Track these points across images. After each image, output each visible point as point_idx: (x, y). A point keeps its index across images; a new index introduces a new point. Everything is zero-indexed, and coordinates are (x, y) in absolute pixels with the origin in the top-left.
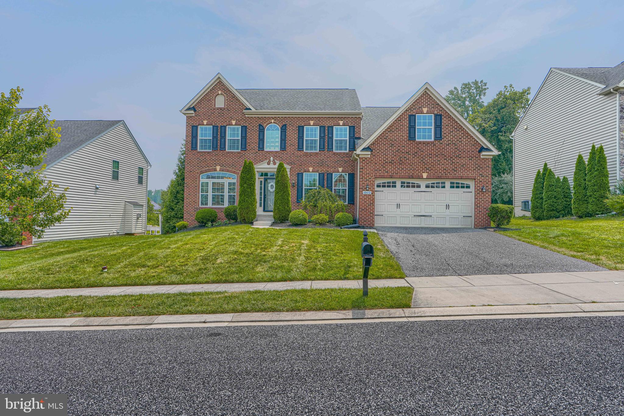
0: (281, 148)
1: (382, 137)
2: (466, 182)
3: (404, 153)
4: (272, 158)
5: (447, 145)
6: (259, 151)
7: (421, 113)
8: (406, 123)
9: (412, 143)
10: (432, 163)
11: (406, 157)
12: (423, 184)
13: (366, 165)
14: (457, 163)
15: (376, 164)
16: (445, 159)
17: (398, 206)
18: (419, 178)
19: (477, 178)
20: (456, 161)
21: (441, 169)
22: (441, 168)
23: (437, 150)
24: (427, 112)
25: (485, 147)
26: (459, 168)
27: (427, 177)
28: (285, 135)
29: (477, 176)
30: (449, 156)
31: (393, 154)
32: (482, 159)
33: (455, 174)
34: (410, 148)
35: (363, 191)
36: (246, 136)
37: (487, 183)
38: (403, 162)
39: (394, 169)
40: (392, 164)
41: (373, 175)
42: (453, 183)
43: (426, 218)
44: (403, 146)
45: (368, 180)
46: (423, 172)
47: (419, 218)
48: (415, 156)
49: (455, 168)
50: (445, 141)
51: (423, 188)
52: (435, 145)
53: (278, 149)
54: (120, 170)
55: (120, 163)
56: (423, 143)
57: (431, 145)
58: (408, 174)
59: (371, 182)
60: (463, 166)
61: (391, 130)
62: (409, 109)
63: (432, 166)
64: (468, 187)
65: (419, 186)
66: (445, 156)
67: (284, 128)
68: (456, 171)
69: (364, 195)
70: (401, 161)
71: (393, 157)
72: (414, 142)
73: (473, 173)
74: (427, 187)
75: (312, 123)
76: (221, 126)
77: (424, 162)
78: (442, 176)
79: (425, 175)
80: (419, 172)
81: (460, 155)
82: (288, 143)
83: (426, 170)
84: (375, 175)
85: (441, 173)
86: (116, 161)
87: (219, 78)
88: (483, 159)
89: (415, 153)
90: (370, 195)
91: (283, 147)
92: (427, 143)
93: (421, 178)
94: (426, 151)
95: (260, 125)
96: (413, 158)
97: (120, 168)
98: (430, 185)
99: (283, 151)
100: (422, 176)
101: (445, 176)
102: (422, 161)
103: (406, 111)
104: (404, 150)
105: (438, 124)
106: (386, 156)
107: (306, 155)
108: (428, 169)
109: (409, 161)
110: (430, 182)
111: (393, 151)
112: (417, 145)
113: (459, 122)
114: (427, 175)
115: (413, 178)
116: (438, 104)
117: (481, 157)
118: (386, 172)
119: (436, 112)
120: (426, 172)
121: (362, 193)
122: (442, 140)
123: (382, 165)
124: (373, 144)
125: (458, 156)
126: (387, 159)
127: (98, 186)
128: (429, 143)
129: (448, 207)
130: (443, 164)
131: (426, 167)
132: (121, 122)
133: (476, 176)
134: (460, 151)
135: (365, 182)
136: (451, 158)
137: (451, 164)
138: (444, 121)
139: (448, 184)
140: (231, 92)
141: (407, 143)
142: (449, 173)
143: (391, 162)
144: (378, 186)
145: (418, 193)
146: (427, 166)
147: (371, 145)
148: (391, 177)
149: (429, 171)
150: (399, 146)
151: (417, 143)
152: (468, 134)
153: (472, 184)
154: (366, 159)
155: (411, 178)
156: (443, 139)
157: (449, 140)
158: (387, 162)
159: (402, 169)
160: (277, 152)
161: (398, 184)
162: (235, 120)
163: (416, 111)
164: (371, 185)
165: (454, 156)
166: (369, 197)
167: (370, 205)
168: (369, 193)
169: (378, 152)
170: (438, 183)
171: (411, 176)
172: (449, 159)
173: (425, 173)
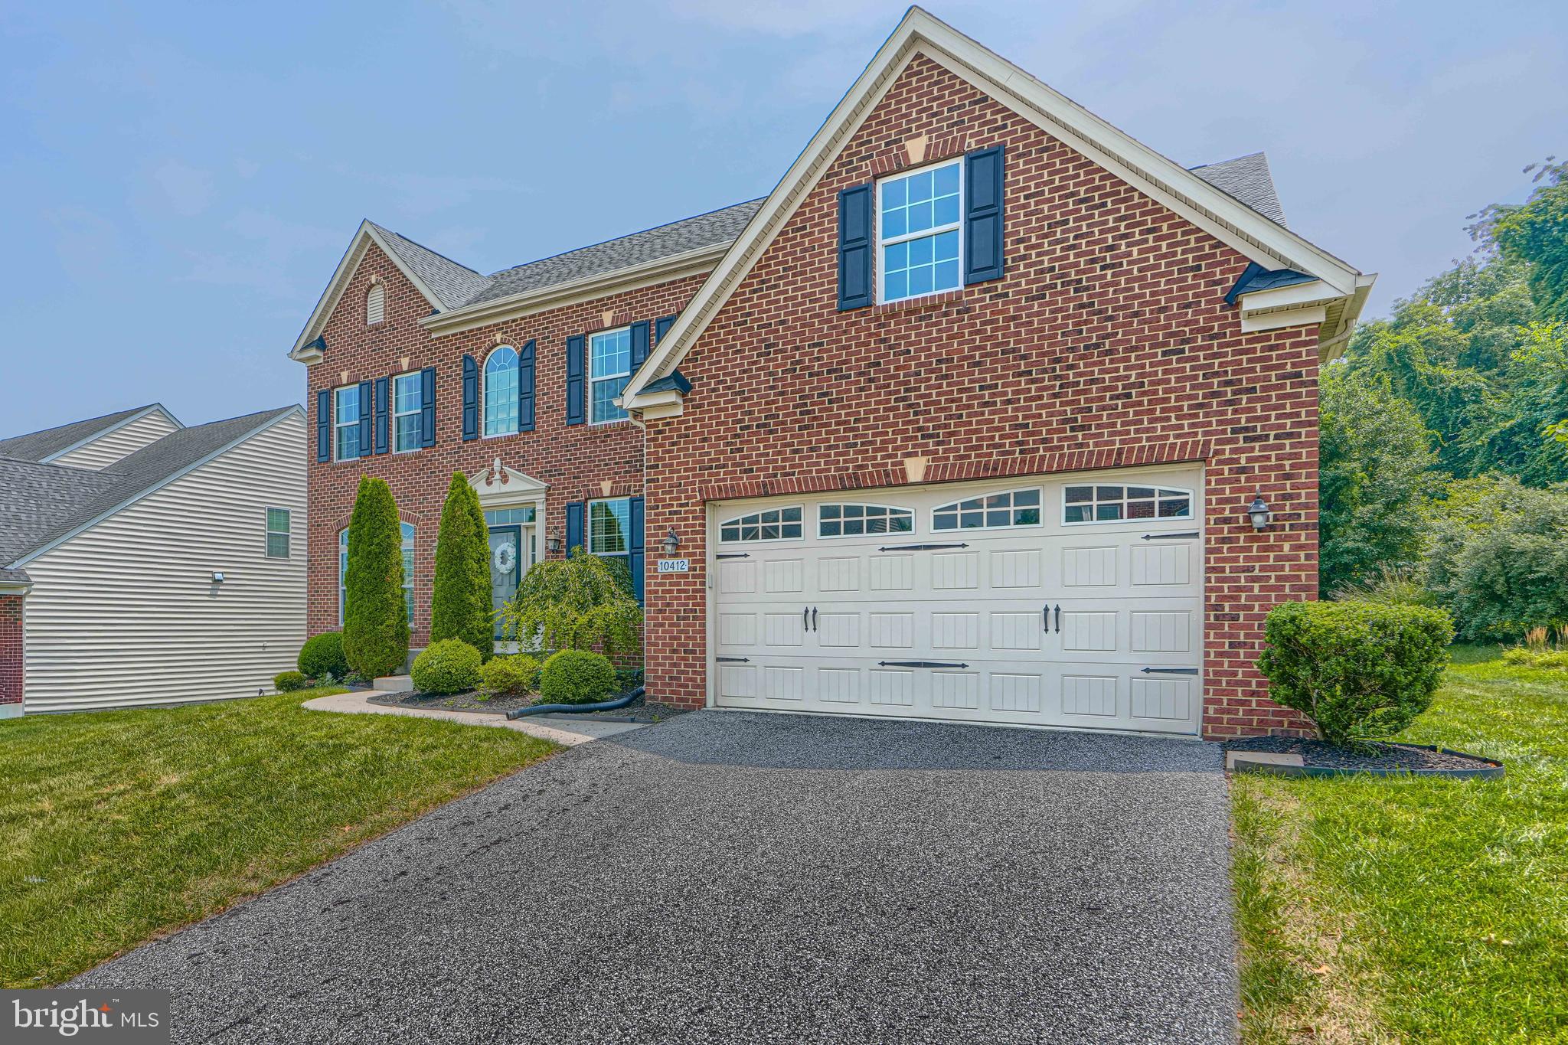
0: (521, 424)
1: (728, 319)
2: (1160, 482)
3: (818, 374)
4: (497, 462)
5: (1033, 299)
6: (465, 441)
7: (901, 170)
8: (827, 235)
9: (854, 324)
10: (953, 401)
11: (826, 394)
12: (922, 509)
13: (669, 451)
14: (1093, 382)
15: (704, 440)
16: (1020, 374)
17: (810, 618)
18: (889, 485)
19: (1216, 453)
20: (1081, 375)
21: (997, 429)
22: (1001, 420)
23: (978, 332)
24: (927, 155)
25: (1271, 265)
26: (1104, 408)
27: (927, 474)
28: (533, 377)
29: (1219, 442)
30: (1044, 354)
31: (772, 388)
32: (1249, 341)
33: (1081, 445)
34: (844, 348)
35: (660, 561)
36: (434, 400)
37: (1288, 477)
38: (815, 418)
39: (779, 453)
40: (771, 432)
41: (693, 490)
42: (1085, 493)
43: (938, 674)
44: (815, 345)
45: (676, 513)
46: (908, 455)
47: (908, 674)
48: (871, 380)
49: (1081, 411)
50: (1020, 279)
51: (923, 530)
52: (968, 310)
53: (514, 430)
54: (292, 530)
55: (292, 514)
56: (909, 313)
57: (946, 314)
58: (837, 470)
59: (686, 519)
60: (1129, 396)
61: (763, 282)
62: (843, 165)
63: (950, 417)
64: (1176, 507)
65: (902, 525)
66: (1024, 357)
67: (527, 355)
68: (1082, 428)
69: (664, 577)
70: (808, 412)
71: (774, 402)
72: (863, 314)
73: (1192, 425)
74: (943, 521)
75: (607, 318)
76: (378, 382)
77: (910, 406)
78: (1005, 463)
79: (915, 468)
80: (889, 456)
81: (1108, 336)
82: (542, 401)
83: (924, 438)
84: (700, 490)
85: (1003, 445)
86: (278, 511)
87: (367, 236)
88: (1263, 336)
89: (869, 366)
90: (686, 576)
91: (527, 422)
92: (927, 309)
93: (897, 480)
94: (922, 349)
95: (466, 357)
96: (861, 389)
97: (291, 525)
98: (959, 512)
99: (527, 432)
100: (903, 472)
101: (1023, 461)
102: (904, 399)
103: (828, 176)
104: (818, 359)
105: (984, 198)
106: (745, 399)
107: (594, 436)
108: (931, 436)
109: (843, 407)
110: (955, 497)
111: (771, 374)
112: (880, 326)
113: (1100, 161)
114: (928, 468)
115: (859, 487)
116: (986, 99)
117: (1246, 327)
118: (746, 471)
119: (971, 144)
120: (924, 454)
121: (656, 570)
122: (1003, 278)
123: (727, 444)
124: (694, 356)
125: (1097, 346)
126: (750, 413)
127: (218, 576)
128: (934, 308)
129: (1052, 618)
130: (1009, 402)
131: (919, 429)
132: (294, 410)
133: (1207, 443)
134: (1110, 318)
135: (667, 520)
136: (1058, 360)
137: (1055, 396)
138: (1019, 176)
139: (1052, 502)
140: (398, 270)
141: (834, 327)
142: (1044, 441)
143: (765, 425)
144: (729, 535)
145: (897, 558)
146: (926, 421)
147: (688, 361)
148: (766, 491)
149: (938, 444)
150: (797, 348)
151: (878, 319)
152: (1160, 210)
153: (1191, 485)
154: (668, 424)
155: (851, 488)
156: (1009, 270)
157: (1042, 271)
158: (748, 427)
159: (812, 450)
160: (510, 439)
161: (811, 521)
162: (407, 356)
163: (873, 165)
164: (686, 533)
165: (1073, 349)
166: (679, 584)
167: (684, 618)
168: (682, 565)
169: (714, 390)
170: (1003, 500)
171: (849, 477)
172: (1045, 371)
173: (916, 454)
